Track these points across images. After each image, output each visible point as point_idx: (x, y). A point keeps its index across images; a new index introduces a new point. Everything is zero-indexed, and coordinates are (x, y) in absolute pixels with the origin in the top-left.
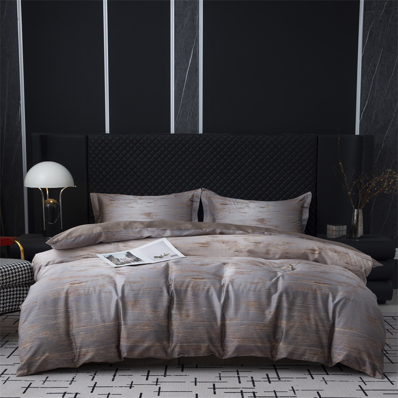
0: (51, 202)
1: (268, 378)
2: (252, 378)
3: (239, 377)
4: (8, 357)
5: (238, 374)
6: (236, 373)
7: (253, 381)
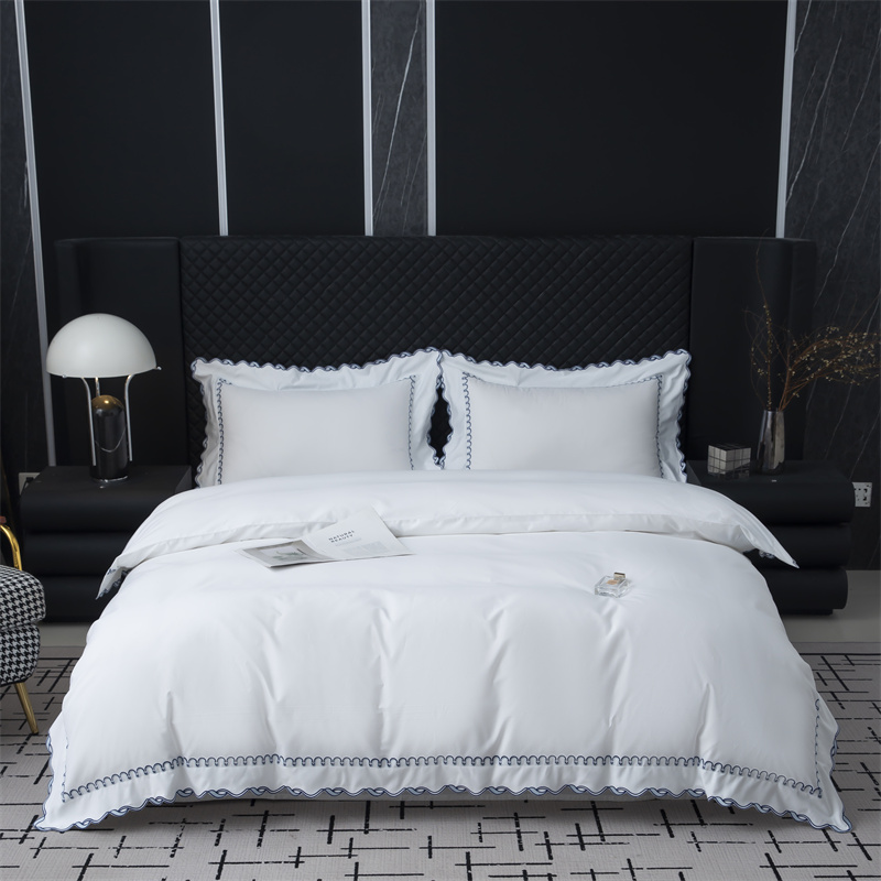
0: (107, 402)
1: (580, 835)
2: (546, 834)
3: (519, 833)
4: (36, 783)
5: (517, 825)
6: (513, 822)
7: (548, 844)
